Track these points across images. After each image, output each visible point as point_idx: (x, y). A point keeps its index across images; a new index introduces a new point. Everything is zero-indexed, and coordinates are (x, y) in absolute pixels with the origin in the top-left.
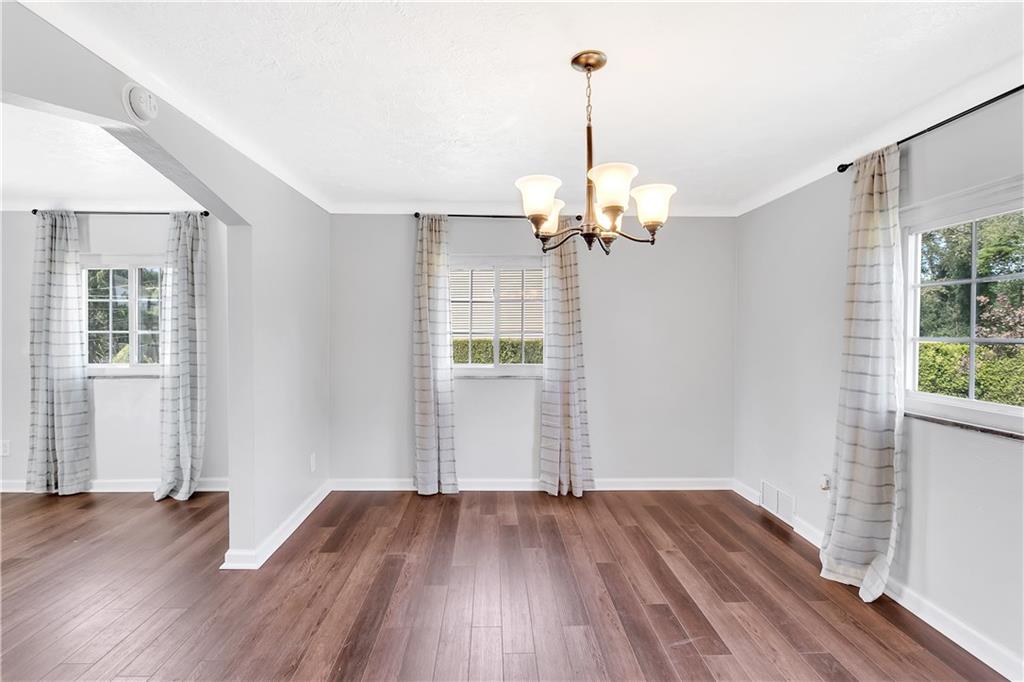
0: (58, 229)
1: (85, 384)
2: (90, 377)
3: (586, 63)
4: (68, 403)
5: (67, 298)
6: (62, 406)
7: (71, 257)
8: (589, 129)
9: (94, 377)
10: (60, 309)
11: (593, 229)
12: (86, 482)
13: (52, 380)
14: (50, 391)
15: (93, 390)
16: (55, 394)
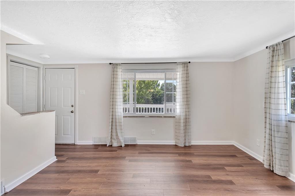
0: (275, 51)
1: (286, 124)
2: (289, 121)
4: (278, 132)
5: (278, 82)
6: (276, 132)
7: (281, 63)
9: (291, 121)
10: (275, 88)
12: (287, 172)
13: (271, 119)
14: (270, 124)
15: (291, 128)
16: (273, 126)
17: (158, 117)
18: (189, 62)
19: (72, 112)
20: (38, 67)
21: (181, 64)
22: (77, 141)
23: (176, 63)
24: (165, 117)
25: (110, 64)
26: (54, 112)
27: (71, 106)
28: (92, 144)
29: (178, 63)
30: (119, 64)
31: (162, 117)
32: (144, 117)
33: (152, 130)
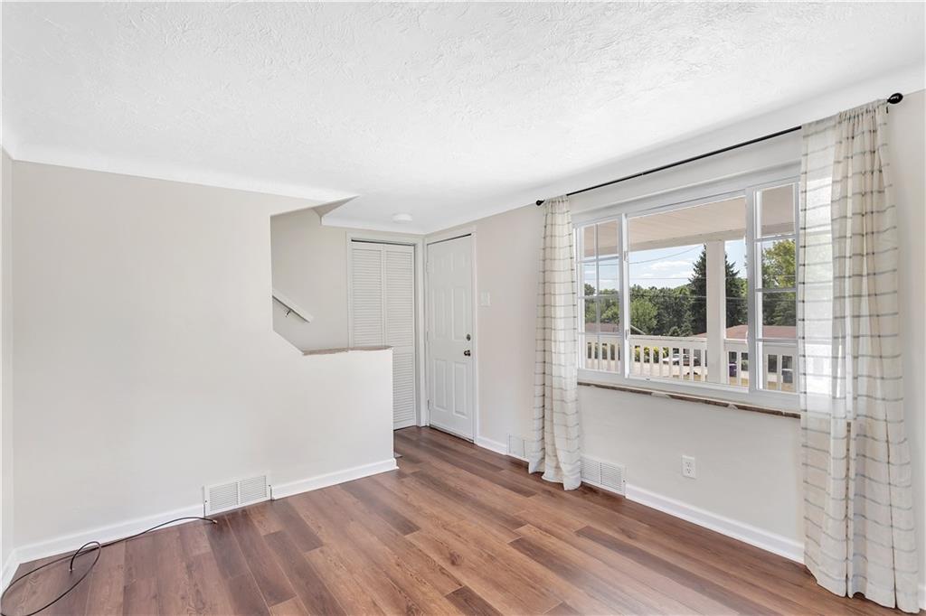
17: (707, 402)
18: (897, 99)
19: (467, 354)
20: (414, 245)
21: (833, 123)
22: (478, 437)
23: (800, 128)
24: (744, 408)
25: (539, 203)
26: (389, 352)
27: (465, 336)
28: (504, 453)
29: (810, 124)
30: (562, 197)
31: (726, 405)
32: (650, 393)
33: (684, 456)
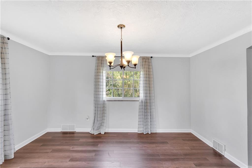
3: (121, 27)
8: (121, 42)
11: (123, 65)
